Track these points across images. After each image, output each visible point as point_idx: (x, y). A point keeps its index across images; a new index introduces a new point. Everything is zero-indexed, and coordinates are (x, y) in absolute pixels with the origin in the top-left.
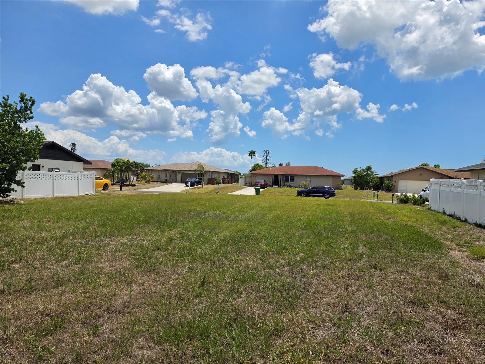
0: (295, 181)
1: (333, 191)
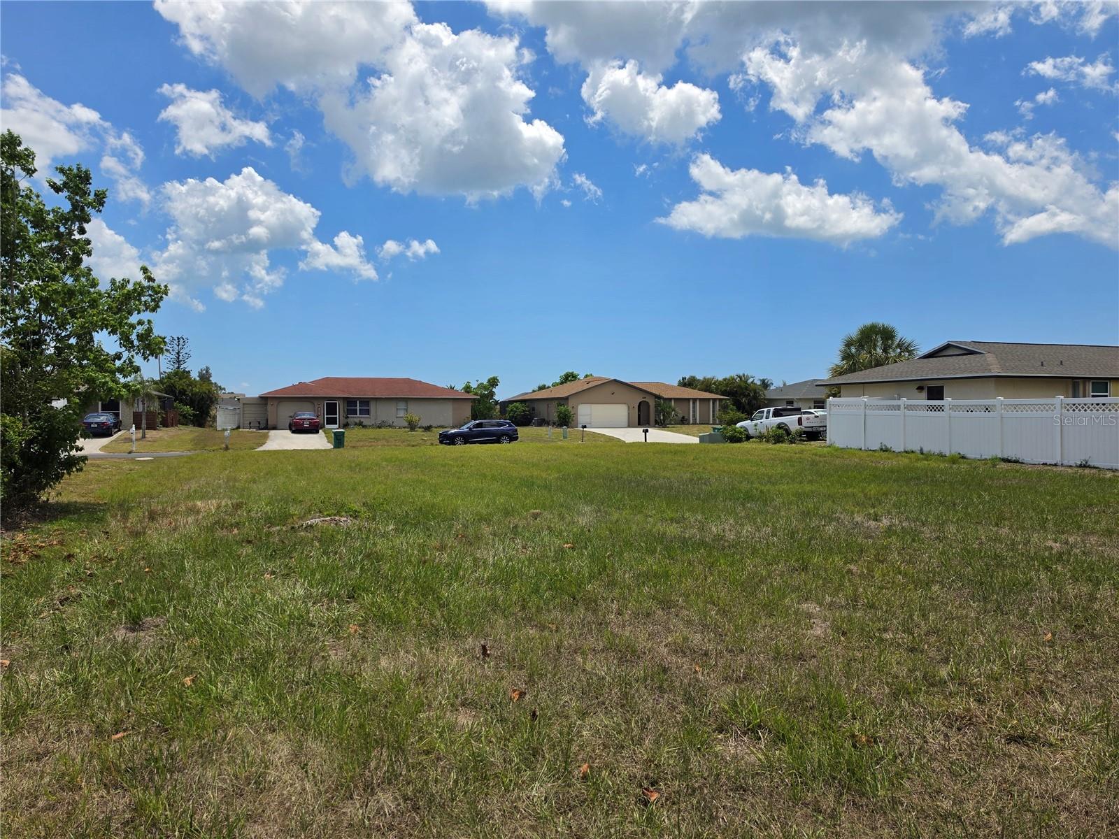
0: (371, 413)
1: (516, 430)
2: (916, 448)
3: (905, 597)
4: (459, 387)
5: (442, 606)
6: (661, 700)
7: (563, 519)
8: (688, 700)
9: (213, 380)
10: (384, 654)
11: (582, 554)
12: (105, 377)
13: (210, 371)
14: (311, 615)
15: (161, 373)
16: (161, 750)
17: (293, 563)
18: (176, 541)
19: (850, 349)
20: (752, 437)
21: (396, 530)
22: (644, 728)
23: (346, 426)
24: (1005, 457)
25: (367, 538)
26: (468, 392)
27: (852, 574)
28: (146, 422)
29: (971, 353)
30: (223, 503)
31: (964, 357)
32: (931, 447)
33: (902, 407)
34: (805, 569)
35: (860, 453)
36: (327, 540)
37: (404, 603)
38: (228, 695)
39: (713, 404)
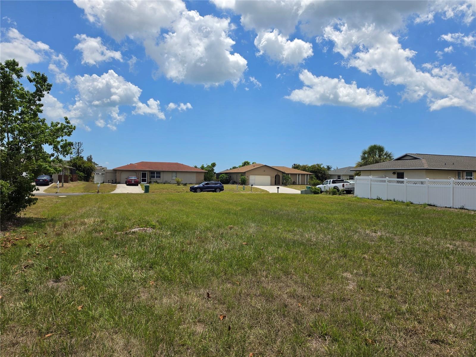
0: (161, 177)
1: (223, 186)
2: (392, 199)
3: (388, 271)
4: (199, 166)
5: (190, 273)
6: (284, 321)
7: (243, 229)
8: (296, 321)
9: (93, 161)
10: (165, 296)
11: (251, 248)
12: (46, 164)
13: (92, 157)
14: (133, 276)
15: (71, 158)
16: (67, 343)
17: (126, 250)
18: (76, 238)
19: (365, 155)
20: (323, 192)
21: (171, 234)
22: (277, 335)
23: (150, 183)
24: (430, 204)
25: (159, 238)
26: (203, 169)
27: (366, 259)
28: (64, 179)
29: (416, 158)
30: (96, 220)
31: (413, 160)
32: (399, 198)
33: (386, 181)
34: (345, 256)
35: (368, 200)
36: (141, 239)
37: (174, 271)
38: (97, 315)
39: (307, 176)
